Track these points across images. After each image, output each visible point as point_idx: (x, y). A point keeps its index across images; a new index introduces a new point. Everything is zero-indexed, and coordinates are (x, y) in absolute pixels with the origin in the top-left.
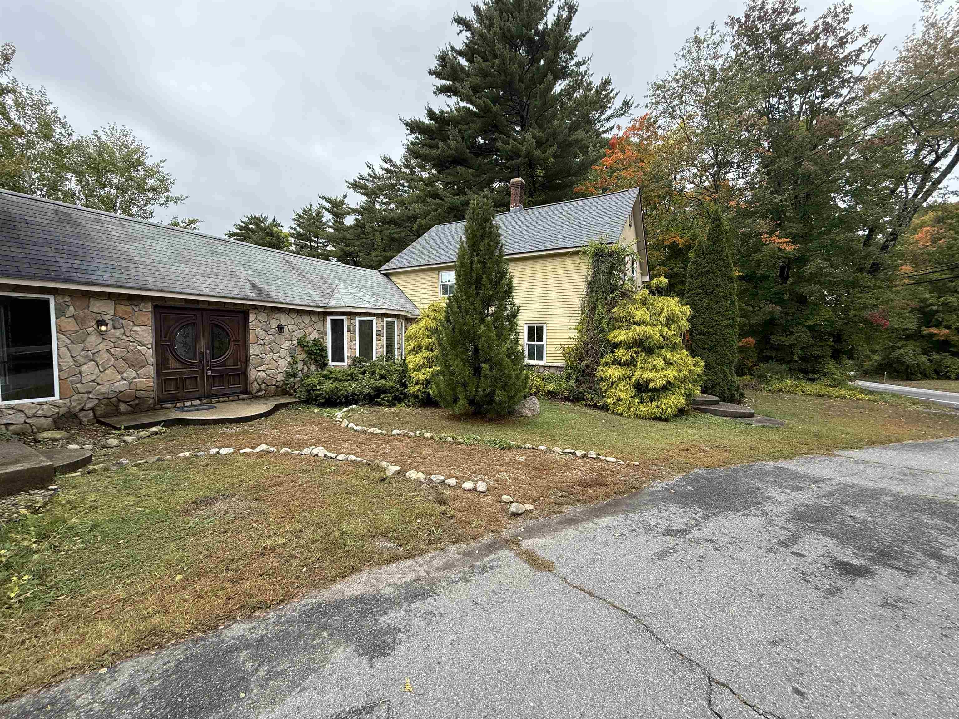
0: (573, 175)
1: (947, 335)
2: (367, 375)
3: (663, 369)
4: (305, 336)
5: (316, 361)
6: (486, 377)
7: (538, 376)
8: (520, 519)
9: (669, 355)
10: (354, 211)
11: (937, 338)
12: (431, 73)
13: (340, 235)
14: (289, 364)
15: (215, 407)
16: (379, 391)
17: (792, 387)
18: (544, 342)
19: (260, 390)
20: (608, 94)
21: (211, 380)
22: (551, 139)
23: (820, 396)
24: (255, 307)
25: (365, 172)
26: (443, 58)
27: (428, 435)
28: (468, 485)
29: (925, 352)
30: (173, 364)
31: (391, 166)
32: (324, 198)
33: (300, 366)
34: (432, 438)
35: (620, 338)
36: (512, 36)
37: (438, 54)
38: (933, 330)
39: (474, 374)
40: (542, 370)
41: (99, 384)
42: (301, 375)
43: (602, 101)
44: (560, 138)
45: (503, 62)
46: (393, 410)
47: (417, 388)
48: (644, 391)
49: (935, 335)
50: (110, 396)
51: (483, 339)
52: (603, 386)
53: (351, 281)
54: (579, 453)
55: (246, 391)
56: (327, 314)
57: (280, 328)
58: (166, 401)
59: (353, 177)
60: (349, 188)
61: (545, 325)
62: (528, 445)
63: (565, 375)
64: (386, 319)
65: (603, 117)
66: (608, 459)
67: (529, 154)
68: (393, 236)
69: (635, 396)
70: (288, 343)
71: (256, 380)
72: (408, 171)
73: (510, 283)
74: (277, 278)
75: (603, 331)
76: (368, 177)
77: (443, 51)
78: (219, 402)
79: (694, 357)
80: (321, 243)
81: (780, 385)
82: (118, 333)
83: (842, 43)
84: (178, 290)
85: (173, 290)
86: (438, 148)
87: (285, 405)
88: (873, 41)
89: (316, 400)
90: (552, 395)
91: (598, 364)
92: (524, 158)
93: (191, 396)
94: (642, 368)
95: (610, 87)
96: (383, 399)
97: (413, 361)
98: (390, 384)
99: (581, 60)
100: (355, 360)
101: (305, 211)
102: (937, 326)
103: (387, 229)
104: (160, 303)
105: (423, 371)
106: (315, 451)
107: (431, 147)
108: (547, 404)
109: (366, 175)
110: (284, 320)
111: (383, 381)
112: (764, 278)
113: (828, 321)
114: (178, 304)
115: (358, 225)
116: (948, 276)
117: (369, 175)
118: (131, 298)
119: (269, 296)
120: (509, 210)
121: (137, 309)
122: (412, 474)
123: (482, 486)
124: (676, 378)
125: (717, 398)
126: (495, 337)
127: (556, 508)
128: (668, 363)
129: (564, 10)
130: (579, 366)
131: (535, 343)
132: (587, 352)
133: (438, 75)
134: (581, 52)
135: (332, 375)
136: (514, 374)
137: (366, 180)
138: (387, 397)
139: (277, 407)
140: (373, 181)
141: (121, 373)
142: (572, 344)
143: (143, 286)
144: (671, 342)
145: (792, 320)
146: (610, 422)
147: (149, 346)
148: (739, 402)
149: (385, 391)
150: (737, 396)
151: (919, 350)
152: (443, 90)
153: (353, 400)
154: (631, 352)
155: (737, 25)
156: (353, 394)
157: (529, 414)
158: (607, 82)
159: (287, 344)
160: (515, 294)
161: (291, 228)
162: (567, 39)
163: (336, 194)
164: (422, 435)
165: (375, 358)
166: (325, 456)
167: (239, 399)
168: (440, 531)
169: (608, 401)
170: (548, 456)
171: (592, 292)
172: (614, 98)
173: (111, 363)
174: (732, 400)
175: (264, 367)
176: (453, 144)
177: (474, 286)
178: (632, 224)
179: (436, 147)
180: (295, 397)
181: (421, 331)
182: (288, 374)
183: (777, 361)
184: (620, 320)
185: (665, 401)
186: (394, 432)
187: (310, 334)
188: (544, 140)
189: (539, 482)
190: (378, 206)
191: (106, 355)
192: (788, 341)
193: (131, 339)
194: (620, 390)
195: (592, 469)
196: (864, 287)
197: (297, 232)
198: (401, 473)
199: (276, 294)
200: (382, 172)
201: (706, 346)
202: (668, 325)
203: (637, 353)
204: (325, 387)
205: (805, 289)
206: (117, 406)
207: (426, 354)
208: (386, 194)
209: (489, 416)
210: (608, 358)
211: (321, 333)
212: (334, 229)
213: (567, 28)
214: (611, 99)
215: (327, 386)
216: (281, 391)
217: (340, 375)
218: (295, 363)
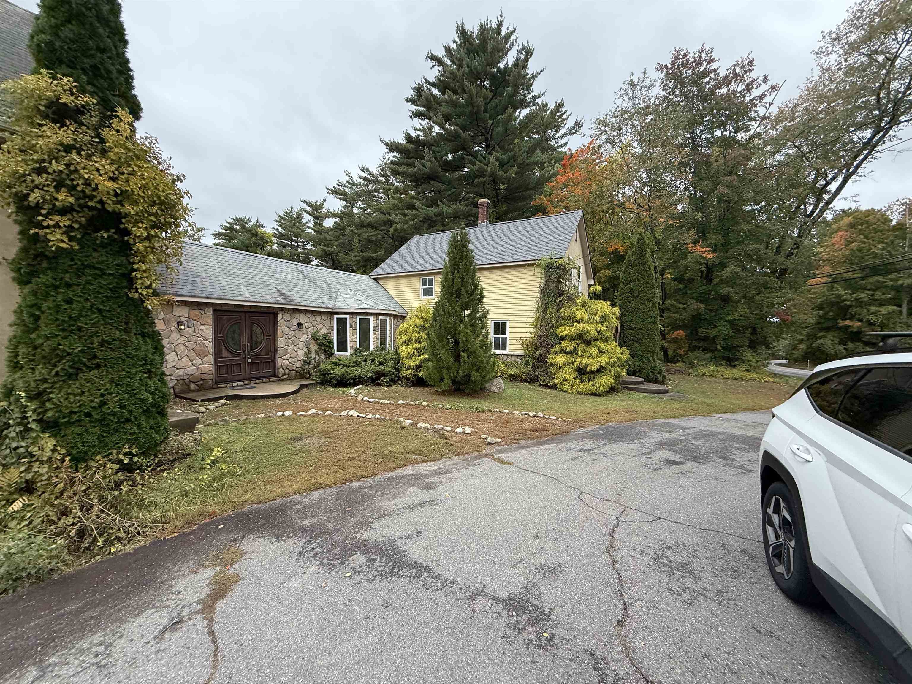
0: (532, 189)
1: (859, 327)
2: (369, 362)
3: (597, 356)
4: (317, 331)
5: (325, 351)
6: (465, 362)
7: (502, 363)
8: (493, 446)
9: (602, 346)
10: (334, 215)
11: (851, 330)
12: (407, 100)
13: (321, 237)
14: (306, 353)
15: (255, 387)
16: (379, 375)
17: (713, 372)
18: (507, 336)
19: (284, 374)
20: (562, 115)
21: (251, 366)
22: (512, 161)
23: (735, 379)
24: (282, 309)
25: (344, 179)
26: (419, 89)
27: (425, 403)
28: (459, 430)
29: (841, 342)
30: (225, 354)
31: (368, 175)
32: (305, 202)
33: (313, 355)
34: (428, 406)
35: (566, 333)
36: (477, 72)
37: (414, 86)
38: (848, 323)
39: (455, 361)
40: (505, 358)
41: (177, 369)
42: (314, 363)
43: (556, 121)
44: (520, 159)
45: (471, 96)
46: (391, 388)
47: (409, 372)
48: (584, 374)
49: (849, 326)
50: (185, 378)
51: (462, 334)
52: (553, 370)
53: (349, 285)
54: (531, 414)
55: (275, 375)
56: (333, 314)
57: (300, 325)
58: (220, 382)
59: (333, 184)
60: (330, 194)
61: (507, 322)
62: (496, 410)
63: (524, 363)
64: (380, 317)
65: (558, 135)
66: (551, 417)
67: (493, 174)
68: (370, 238)
69: (577, 377)
70: (305, 337)
71: (282, 366)
72: (383, 179)
73: (482, 293)
74: (295, 285)
75: (552, 327)
76: (347, 184)
77: (419, 84)
78: (256, 383)
79: (621, 347)
80: (301, 242)
81: (704, 370)
82: (190, 331)
83: (749, 89)
84: (231, 298)
85: (228, 298)
86: (415, 167)
87: (306, 386)
88: (773, 88)
89: (330, 382)
90: (513, 378)
91: (549, 352)
92: (489, 177)
93: (237, 378)
94: (582, 356)
95: (564, 109)
96: (382, 381)
97: (404, 351)
98: (388, 369)
99: (537, 94)
100: (356, 350)
101: (286, 213)
102: (851, 319)
103: (366, 232)
104: (218, 308)
105: (413, 359)
106: (351, 413)
107: (408, 165)
108: (510, 385)
109: (345, 182)
110: (302, 319)
111: (382, 367)
112: (692, 280)
113: (744, 317)
114: (230, 308)
115: (337, 226)
116: (859, 275)
117: (348, 182)
118: (199, 304)
119: (292, 300)
120: (477, 225)
121: (203, 313)
122: (421, 425)
123: (468, 430)
124: (607, 363)
125: (643, 380)
126: (471, 333)
127: (515, 441)
128: (601, 352)
129: (522, 53)
130: (535, 355)
131: (500, 336)
132: (541, 343)
133: (413, 102)
134: (537, 88)
135: (341, 362)
136: (485, 360)
137: (345, 186)
138: (386, 379)
139: (302, 387)
140: (351, 188)
141: (191, 361)
142: (529, 337)
143: (209, 296)
144: (604, 335)
145: (715, 315)
146: (557, 396)
147: (210, 340)
148: (662, 383)
149: (384, 375)
150: (660, 378)
151: (836, 340)
152: (417, 115)
153: (360, 381)
154: (574, 344)
155: (665, 70)
156: (360, 377)
157: (496, 391)
158: (560, 105)
159: (303, 339)
160: (485, 300)
161: (274, 229)
162: (525, 76)
163: (316, 199)
164: (420, 404)
165: (371, 349)
166: (358, 416)
167: (270, 382)
168: (447, 451)
169: (557, 381)
170: (510, 416)
171: (544, 296)
172: (567, 119)
173: (186, 353)
174: (656, 382)
175: (287, 356)
176: (428, 164)
177: (455, 296)
178: (578, 239)
179: (413, 165)
180: (312, 380)
181: (411, 328)
182: (305, 362)
183: (703, 351)
184: (566, 318)
185: (599, 381)
186: (400, 402)
187: (321, 329)
188: (506, 161)
189: (505, 429)
190: (355, 210)
191: (182, 347)
192: (713, 333)
193: (199, 335)
194: (566, 373)
195: (539, 423)
196: (772, 288)
197: (279, 232)
198: (413, 425)
199: (297, 299)
200: (359, 180)
201: (634, 338)
202: (601, 323)
203: (578, 345)
204: (337, 371)
205: (724, 290)
206: (189, 386)
207: (416, 345)
208: (364, 200)
209: (466, 391)
210: (557, 348)
211: (329, 329)
212: (315, 231)
213: (525, 67)
214: (564, 120)
215: (338, 371)
216: (301, 375)
217: (347, 362)
218: (310, 353)
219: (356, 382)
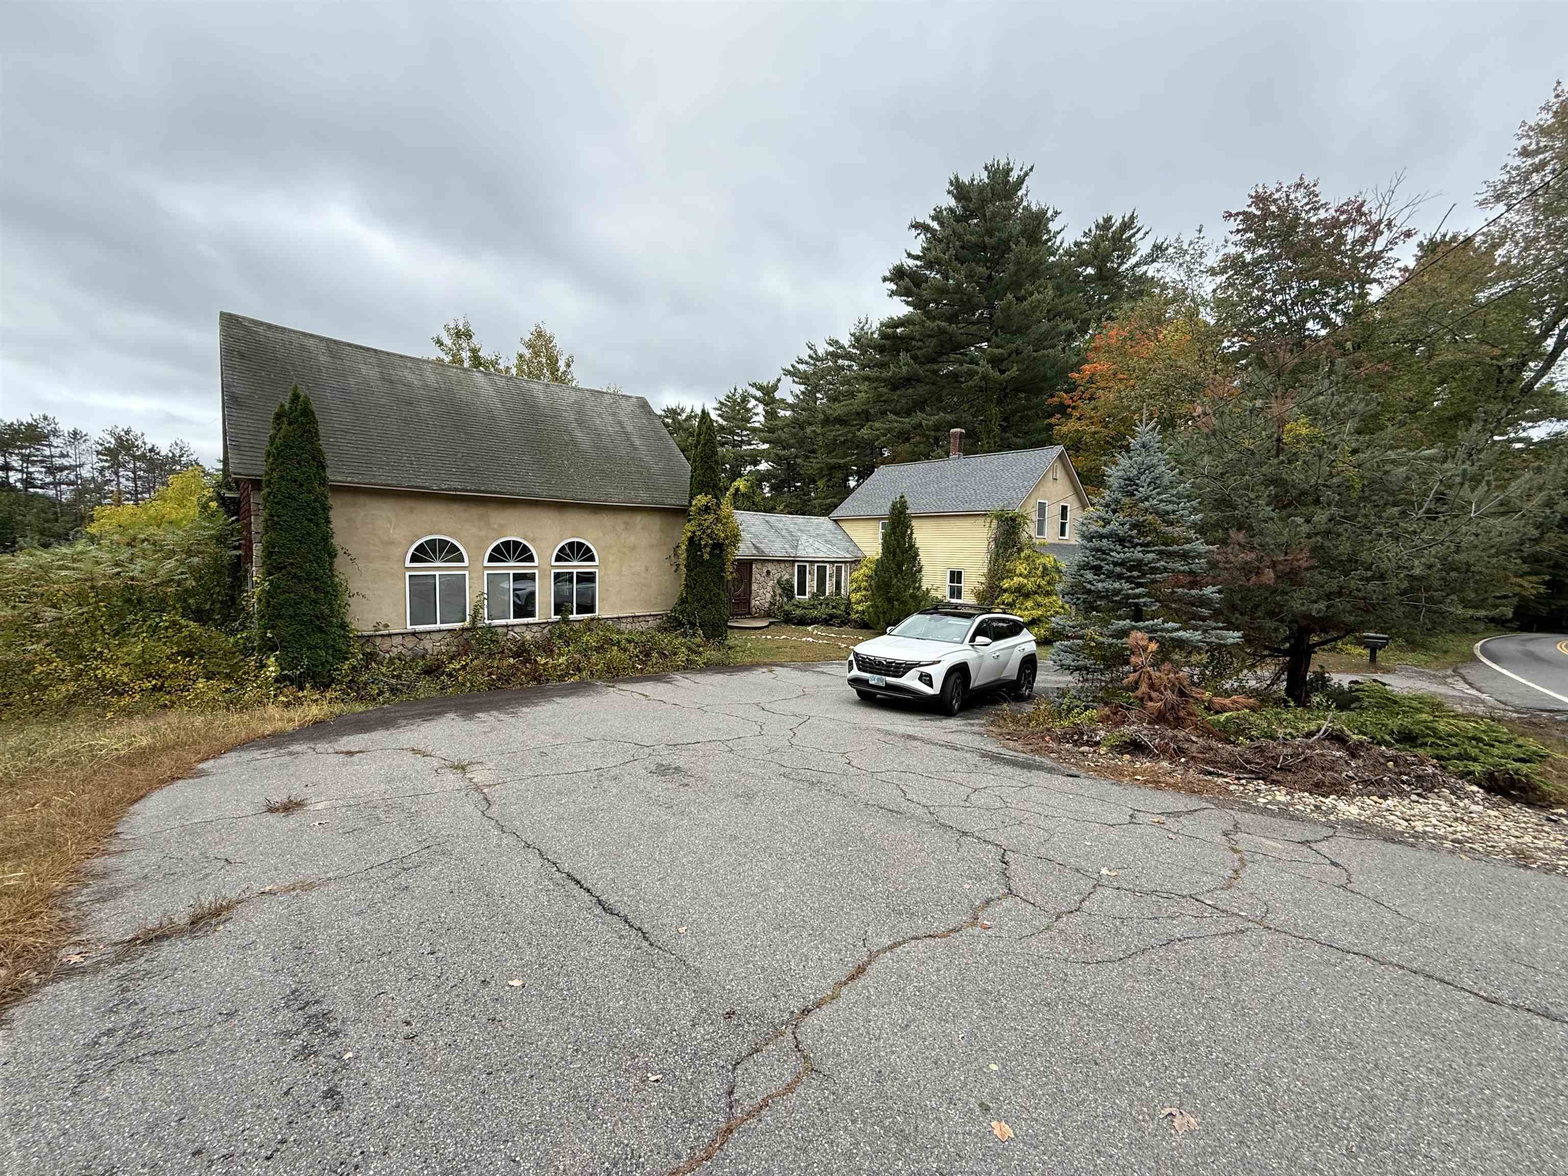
2: (824, 606)
4: (781, 577)
5: (788, 594)
6: (896, 609)
9: (1040, 599)
10: (790, 405)
14: (772, 596)
15: (740, 621)
16: (832, 616)
18: (962, 585)
19: (757, 611)
21: (734, 605)
24: (756, 560)
25: (807, 355)
31: (837, 348)
32: (754, 385)
33: (778, 598)
35: (1008, 585)
42: (778, 604)
46: (840, 630)
47: (857, 615)
51: (895, 587)
53: (809, 531)
55: (750, 613)
56: (796, 562)
57: (768, 572)
59: (790, 362)
60: (785, 374)
61: (963, 571)
64: (835, 565)
65: (1125, 267)
70: (772, 582)
71: (755, 606)
74: (765, 537)
75: (998, 579)
76: (809, 361)
78: (740, 618)
87: (774, 623)
89: (792, 621)
91: (993, 603)
94: (1019, 608)
96: (834, 622)
97: (855, 597)
98: (840, 612)
100: (813, 594)
101: (728, 397)
105: (861, 604)
106: (806, 639)
109: (807, 359)
110: (770, 567)
111: (835, 610)
115: (794, 422)
119: (763, 552)
124: (1041, 616)
126: (903, 586)
128: (1038, 605)
131: (955, 584)
132: (988, 593)
135: (801, 605)
137: (806, 363)
138: (838, 621)
139: (771, 623)
140: (814, 365)
142: (981, 587)
149: (836, 617)
153: (816, 621)
154: (1013, 596)
156: (816, 617)
158: (1130, 221)
159: (771, 584)
164: (857, 638)
165: (827, 594)
166: (813, 641)
167: (747, 617)
171: (996, 547)
175: (758, 598)
178: (1060, 476)
180: (778, 618)
181: (861, 576)
182: (771, 603)
184: (1010, 571)
187: (784, 576)
199: (767, 551)
200: (825, 355)
203: (1017, 597)
204: (797, 612)
207: (864, 593)
210: (999, 600)
211: (791, 575)
215: (799, 612)
216: (768, 614)
217: (806, 605)
218: (775, 595)
219: (814, 621)
